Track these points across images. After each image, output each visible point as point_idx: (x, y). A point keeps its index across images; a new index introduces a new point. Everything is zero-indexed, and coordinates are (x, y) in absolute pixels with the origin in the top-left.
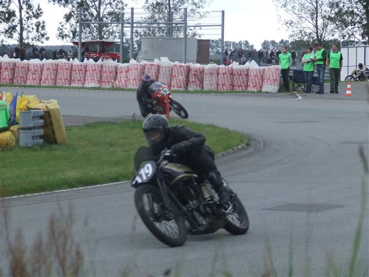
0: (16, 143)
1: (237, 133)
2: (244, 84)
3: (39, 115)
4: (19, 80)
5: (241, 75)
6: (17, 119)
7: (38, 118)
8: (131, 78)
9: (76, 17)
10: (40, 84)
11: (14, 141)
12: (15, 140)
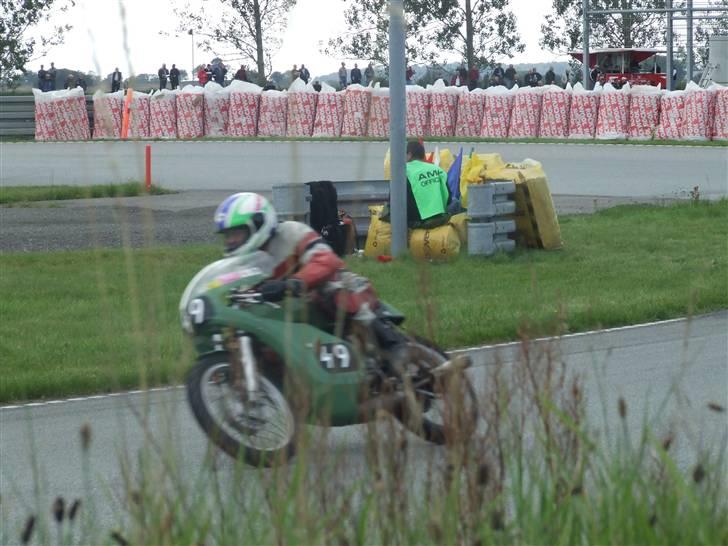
0: (461, 248)
3: (505, 192)
4: (467, 130)
6: (462, 201)
7: (504, 199)
8: (689, 119)
10: (507, 135)
11: (457, 244)
12: (459, 242)
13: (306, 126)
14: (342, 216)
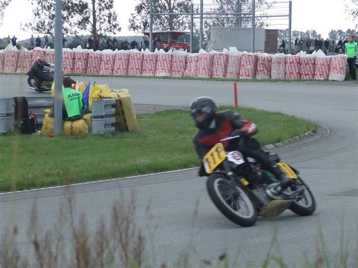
0: (89, 131)
1: (304, 121)
2: (311, 73)
3: (111, 104)
4: (92, 70)
5: (308, 64)
6: (90, 108)
7: (110, 107)
8: (200, 67)
9: (147, 9)
10: (112, 73)
11: (87, 129)
12: (87, 127)
13: (13, 67)
14: (30, 114)
